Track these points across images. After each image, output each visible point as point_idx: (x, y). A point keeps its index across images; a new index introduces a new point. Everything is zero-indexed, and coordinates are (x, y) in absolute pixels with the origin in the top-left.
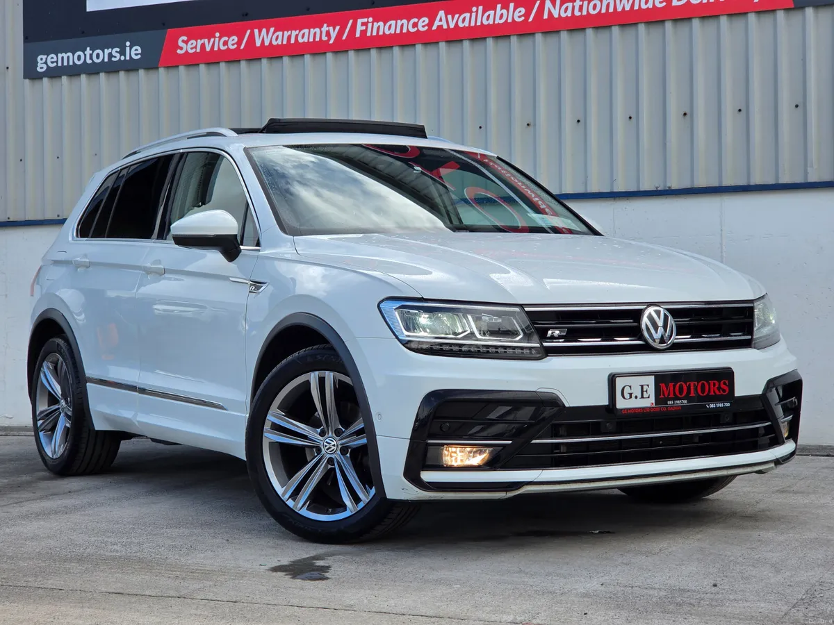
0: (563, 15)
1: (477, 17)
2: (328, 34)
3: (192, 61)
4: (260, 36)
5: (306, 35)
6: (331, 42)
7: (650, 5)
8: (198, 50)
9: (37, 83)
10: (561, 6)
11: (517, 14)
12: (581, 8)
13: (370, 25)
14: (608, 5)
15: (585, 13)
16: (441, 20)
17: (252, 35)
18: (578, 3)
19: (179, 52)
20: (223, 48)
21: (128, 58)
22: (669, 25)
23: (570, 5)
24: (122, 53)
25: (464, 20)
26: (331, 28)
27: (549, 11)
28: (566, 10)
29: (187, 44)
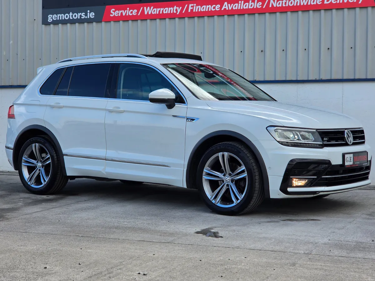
0: (278, 6)
1: (241, 6)
2: (176, 10)
3: (117, 19)
4: (147, 10)
5: (167, 10)
6: (178, 13)
7: (315, 3)
8: (120, 15)
9: (48, 26)
10: (277, 3)
11: (258, 5)
12: (286, 3)
13: (195, 7)
14: (297, 2)
15: (287, 5)
16: (225, 6)
17: (143, 9)
18: (284, 1)
19: (111, 15)
20: (130, 14)
21: (88, 17)
22: (323, 11)
23: (281, 2)
24: (86, 15)
25: (235, 6)
26: (178, 8)
27: (272, 4)
28: (279, 4)
29: (115, 12)
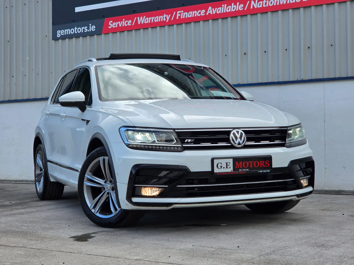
0: (259, 7)
1: (224, 9)
2: (166, 18)
3: (114, 31)
4: (140, 20)
5: (157, 19)
6: (167, 21)
7: (294, 1)
8: (117, 26)
9: (57, 42)
10: (258, 3)
11: (240, 7)
13: (182, 14)
14: (277, 1)
15: (267, 5)
16: (210, 11)
17: (137, 20)
18: (264, 2)
19: (109, 27)
20: (126, 25)
21: (90, 31)
22: (302, 9)
23: (261, 2)
24: (88, 29)
25: (219, 10)
26: (167, 16)
27: (253, 5)
28: (260, 5)
29: (112, 24)
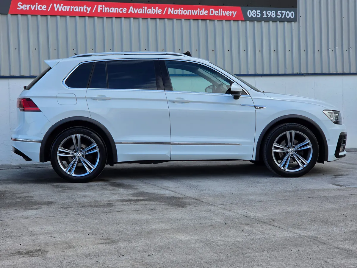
0: (175, 14)
1: (145, 10)
2: (86, 9)
3: (24, 13)
4: (56, 7)
5: (77, 9)
6: (88, 12)
7: (203, 14)
8: (28, 9)
10: (174, 11)
11: (159, 11)
12: (181, 12)
13: (104, 8)
14: (190, 12)
16: (131, 10)
17: (53, 6)
19: (18, 9)
20: (40, 10)
22: (208, 21)
23: (177, 10)
25: (140, 11)
26: (88, 7)
27: (170, 12)
29: (22, 6)
